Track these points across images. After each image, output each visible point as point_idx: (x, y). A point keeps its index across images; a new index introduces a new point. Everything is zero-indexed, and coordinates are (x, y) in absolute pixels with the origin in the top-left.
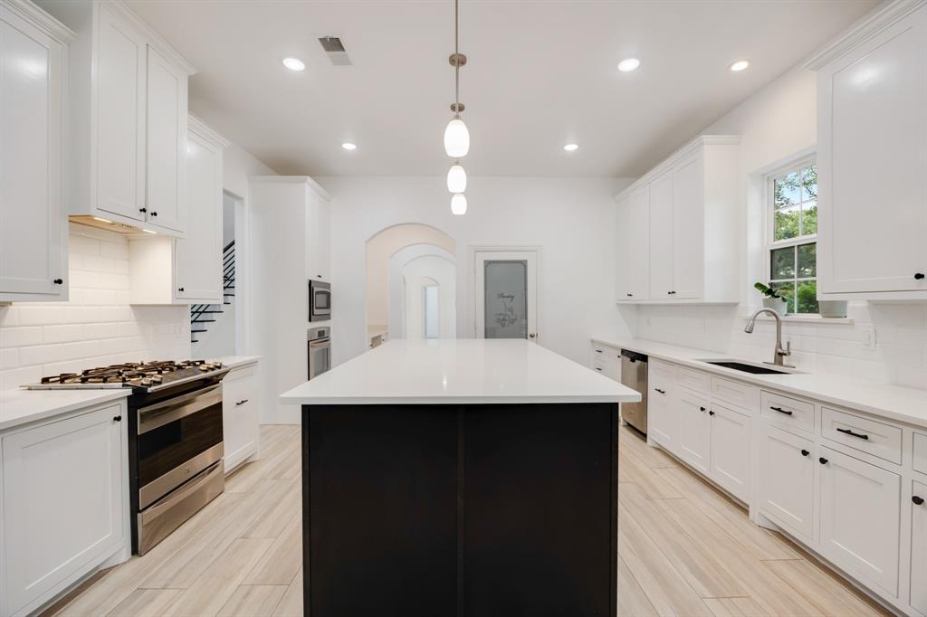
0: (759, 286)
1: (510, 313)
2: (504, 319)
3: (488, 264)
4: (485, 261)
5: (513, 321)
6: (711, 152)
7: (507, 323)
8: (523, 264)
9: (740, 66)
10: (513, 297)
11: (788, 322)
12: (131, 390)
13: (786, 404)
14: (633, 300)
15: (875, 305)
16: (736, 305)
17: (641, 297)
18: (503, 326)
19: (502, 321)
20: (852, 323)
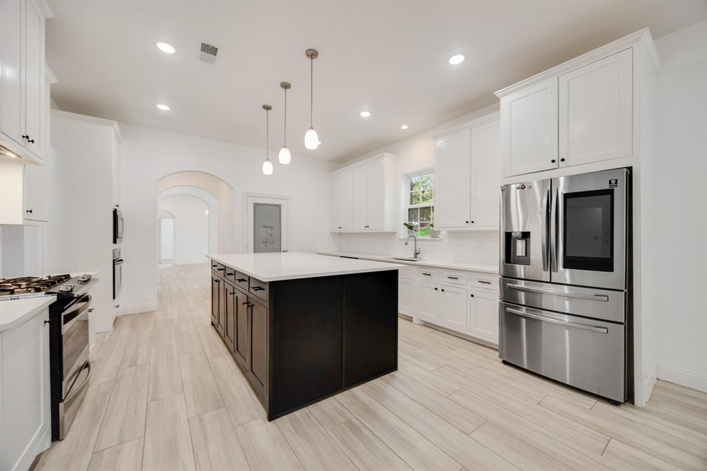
0: (405, 224)
1: (270, 238)
2: (267, 242)
3: (256, 205)
4: (254, 203)
5: (272, 243)
6: (387, 160)
7: (269, 244)
8: (279, 206)
9: (405, 127)
10: (272, 228)
11: (419, 240)
12: (56, 297)
13: (427, 271)
14: (340, 231)
15: (449, 232)
16: (395, 233)
17: (345, 229)
18: (266, 246)
19: (265, 243)
20: (441, 240)
